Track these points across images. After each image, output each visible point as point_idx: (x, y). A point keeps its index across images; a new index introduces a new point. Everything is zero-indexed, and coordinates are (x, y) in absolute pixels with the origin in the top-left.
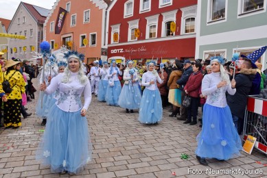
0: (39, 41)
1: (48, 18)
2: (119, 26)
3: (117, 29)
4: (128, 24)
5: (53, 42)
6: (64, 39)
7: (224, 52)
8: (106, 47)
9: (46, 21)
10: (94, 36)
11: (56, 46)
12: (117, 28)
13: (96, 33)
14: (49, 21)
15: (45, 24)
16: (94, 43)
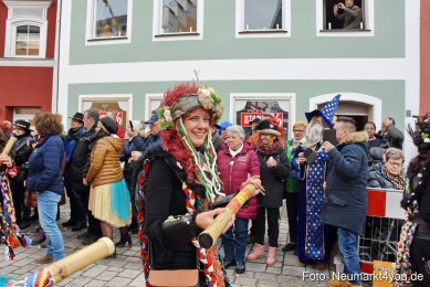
7: (126, 100)
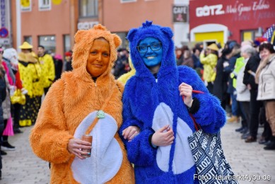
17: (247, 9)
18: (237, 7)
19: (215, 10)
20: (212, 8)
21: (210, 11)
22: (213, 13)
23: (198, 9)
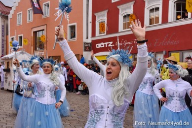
0: (3, 36)
1: (13, 9)
2: (105, 13)
3: (102, 17)
4: (118, 10)
5: (21, 38)
6: (35, 33)
8: (90, 40)
9: (12, 12)
10: (73, 28)
11: (25, 42)
12: (104, 15)
13: (75, 24)
14: (16, 11)
15: (10, 16)
16: (73, 36)
17: (129, 43)
18: (123, 42)
19: (108, 44)
20: (106, 43)
21: (105, 45)
22: (106, 46)
23: (97, 45)
